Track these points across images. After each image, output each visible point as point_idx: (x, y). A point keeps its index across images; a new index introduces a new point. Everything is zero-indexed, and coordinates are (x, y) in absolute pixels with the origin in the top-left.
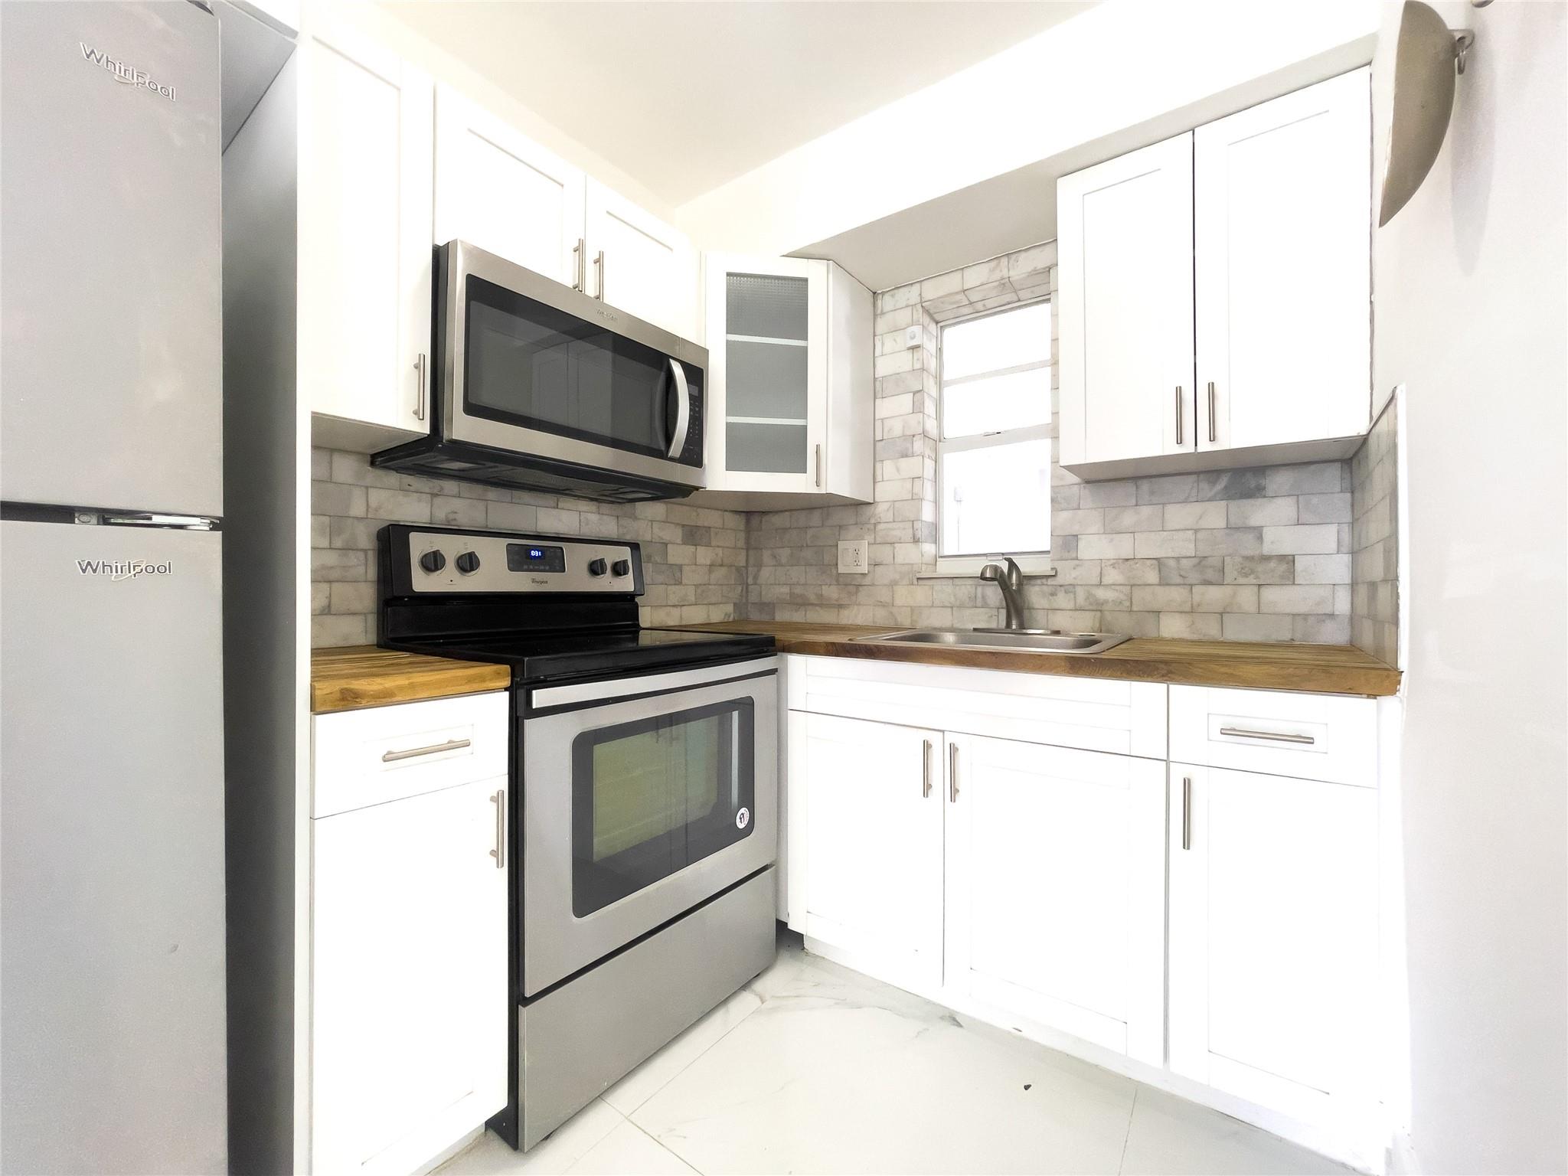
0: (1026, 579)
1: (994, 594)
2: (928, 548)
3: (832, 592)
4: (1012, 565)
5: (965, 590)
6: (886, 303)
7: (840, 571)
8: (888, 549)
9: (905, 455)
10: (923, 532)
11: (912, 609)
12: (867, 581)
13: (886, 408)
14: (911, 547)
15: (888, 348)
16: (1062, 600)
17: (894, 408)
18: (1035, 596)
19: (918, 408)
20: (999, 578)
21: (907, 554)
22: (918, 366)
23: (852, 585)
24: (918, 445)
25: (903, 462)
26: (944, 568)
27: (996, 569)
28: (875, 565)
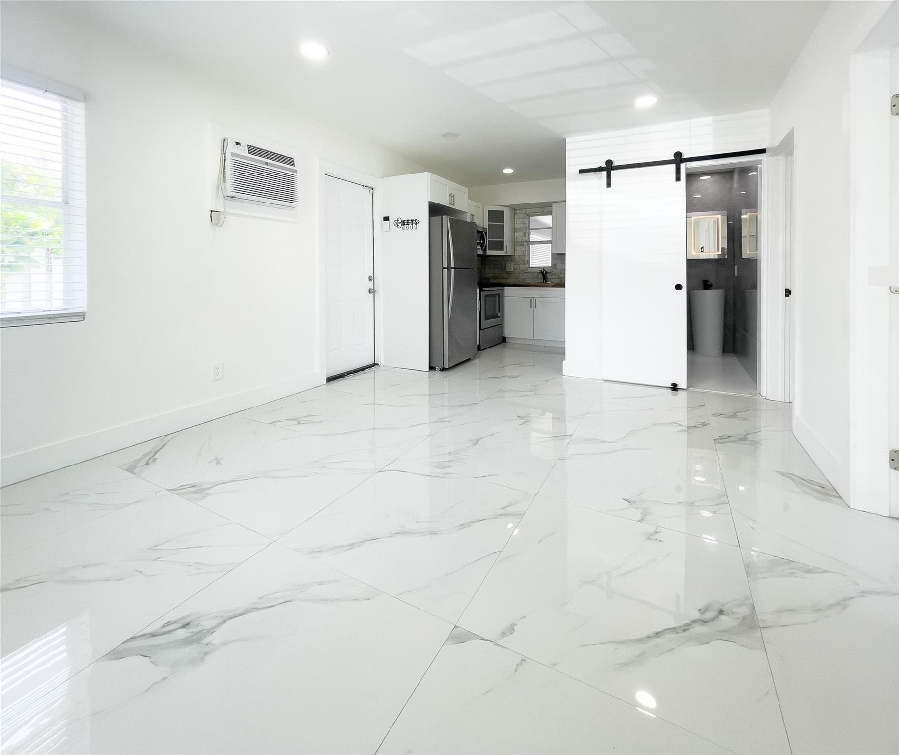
0: (547, 273)
1: (541, 276)
2: (527, 266)
3: (504, 275)
4: (544, 270)
5: (535, 275)
6: (518, 212)
7: (507, 270)
8: (518, 266)
9: (522, 246)
10: (526, 262)
11: (523, 279)
12: (513, 273)
13: (517, 235)
14: (524, 265)
15: (518, 221)
16: (553, 277)
17: (519, 235)
18: (548, 276)
19: (525, 236)
20: (542, 273)
21: (523, 267)
22: (525, 227)
23: (509, 274)
24: (525, 244)
25: (521, 247)
26: (530, 270)
27: (541, 271)
28: (515, 269)
